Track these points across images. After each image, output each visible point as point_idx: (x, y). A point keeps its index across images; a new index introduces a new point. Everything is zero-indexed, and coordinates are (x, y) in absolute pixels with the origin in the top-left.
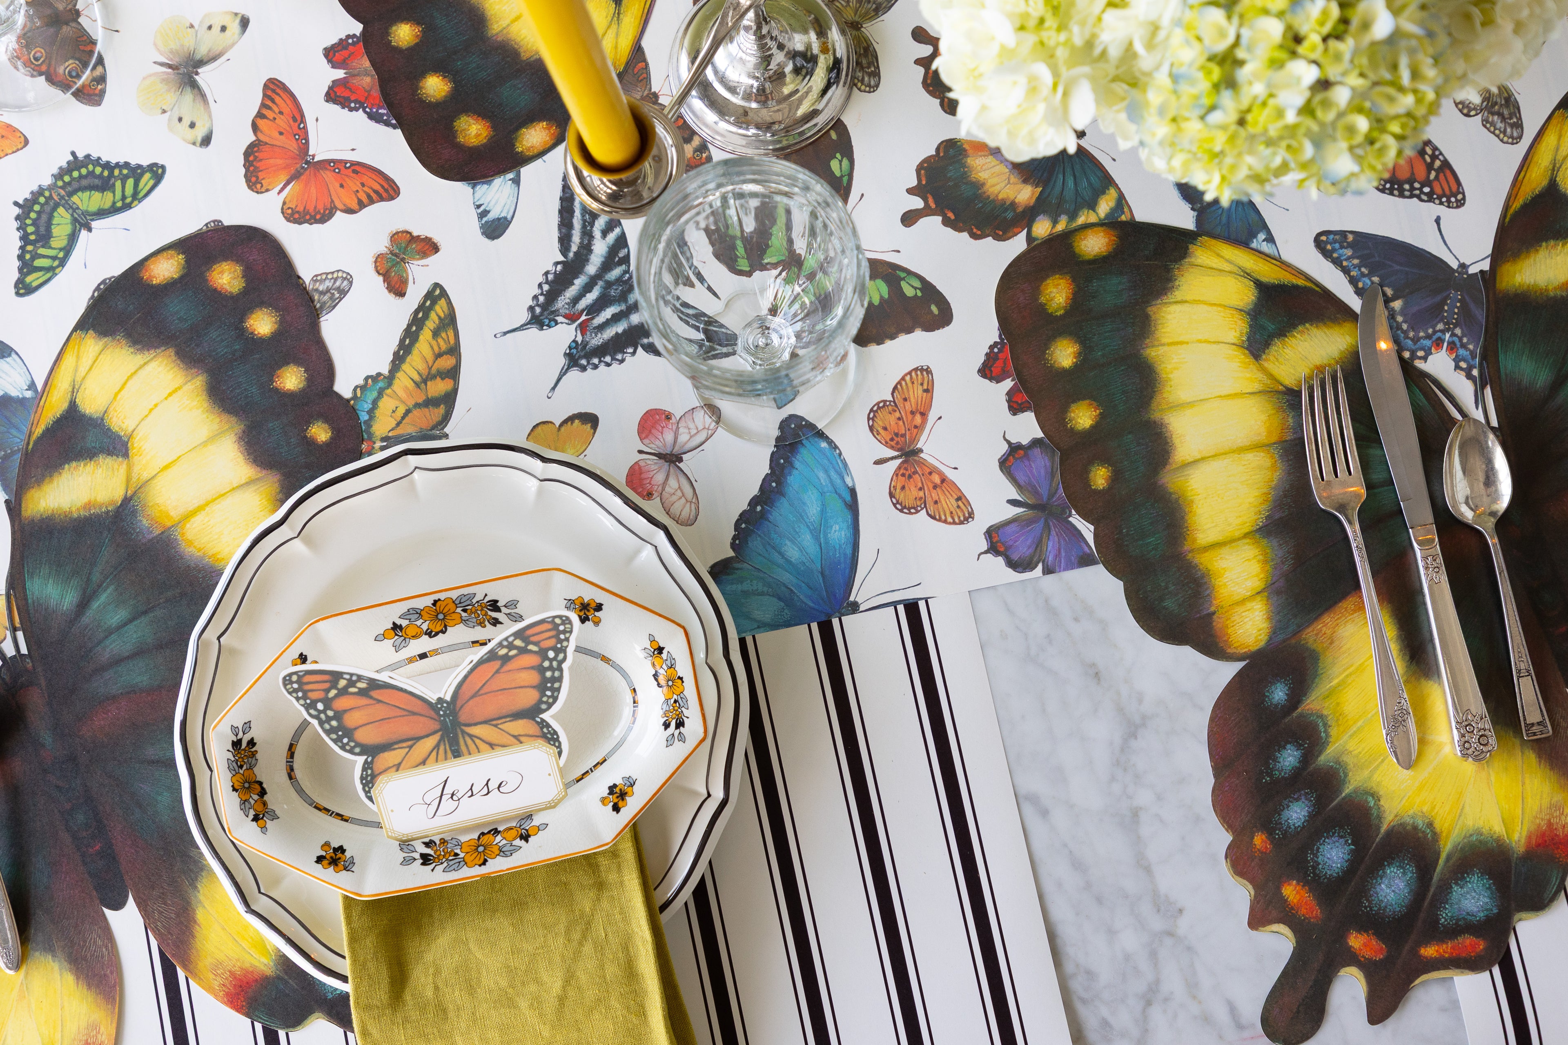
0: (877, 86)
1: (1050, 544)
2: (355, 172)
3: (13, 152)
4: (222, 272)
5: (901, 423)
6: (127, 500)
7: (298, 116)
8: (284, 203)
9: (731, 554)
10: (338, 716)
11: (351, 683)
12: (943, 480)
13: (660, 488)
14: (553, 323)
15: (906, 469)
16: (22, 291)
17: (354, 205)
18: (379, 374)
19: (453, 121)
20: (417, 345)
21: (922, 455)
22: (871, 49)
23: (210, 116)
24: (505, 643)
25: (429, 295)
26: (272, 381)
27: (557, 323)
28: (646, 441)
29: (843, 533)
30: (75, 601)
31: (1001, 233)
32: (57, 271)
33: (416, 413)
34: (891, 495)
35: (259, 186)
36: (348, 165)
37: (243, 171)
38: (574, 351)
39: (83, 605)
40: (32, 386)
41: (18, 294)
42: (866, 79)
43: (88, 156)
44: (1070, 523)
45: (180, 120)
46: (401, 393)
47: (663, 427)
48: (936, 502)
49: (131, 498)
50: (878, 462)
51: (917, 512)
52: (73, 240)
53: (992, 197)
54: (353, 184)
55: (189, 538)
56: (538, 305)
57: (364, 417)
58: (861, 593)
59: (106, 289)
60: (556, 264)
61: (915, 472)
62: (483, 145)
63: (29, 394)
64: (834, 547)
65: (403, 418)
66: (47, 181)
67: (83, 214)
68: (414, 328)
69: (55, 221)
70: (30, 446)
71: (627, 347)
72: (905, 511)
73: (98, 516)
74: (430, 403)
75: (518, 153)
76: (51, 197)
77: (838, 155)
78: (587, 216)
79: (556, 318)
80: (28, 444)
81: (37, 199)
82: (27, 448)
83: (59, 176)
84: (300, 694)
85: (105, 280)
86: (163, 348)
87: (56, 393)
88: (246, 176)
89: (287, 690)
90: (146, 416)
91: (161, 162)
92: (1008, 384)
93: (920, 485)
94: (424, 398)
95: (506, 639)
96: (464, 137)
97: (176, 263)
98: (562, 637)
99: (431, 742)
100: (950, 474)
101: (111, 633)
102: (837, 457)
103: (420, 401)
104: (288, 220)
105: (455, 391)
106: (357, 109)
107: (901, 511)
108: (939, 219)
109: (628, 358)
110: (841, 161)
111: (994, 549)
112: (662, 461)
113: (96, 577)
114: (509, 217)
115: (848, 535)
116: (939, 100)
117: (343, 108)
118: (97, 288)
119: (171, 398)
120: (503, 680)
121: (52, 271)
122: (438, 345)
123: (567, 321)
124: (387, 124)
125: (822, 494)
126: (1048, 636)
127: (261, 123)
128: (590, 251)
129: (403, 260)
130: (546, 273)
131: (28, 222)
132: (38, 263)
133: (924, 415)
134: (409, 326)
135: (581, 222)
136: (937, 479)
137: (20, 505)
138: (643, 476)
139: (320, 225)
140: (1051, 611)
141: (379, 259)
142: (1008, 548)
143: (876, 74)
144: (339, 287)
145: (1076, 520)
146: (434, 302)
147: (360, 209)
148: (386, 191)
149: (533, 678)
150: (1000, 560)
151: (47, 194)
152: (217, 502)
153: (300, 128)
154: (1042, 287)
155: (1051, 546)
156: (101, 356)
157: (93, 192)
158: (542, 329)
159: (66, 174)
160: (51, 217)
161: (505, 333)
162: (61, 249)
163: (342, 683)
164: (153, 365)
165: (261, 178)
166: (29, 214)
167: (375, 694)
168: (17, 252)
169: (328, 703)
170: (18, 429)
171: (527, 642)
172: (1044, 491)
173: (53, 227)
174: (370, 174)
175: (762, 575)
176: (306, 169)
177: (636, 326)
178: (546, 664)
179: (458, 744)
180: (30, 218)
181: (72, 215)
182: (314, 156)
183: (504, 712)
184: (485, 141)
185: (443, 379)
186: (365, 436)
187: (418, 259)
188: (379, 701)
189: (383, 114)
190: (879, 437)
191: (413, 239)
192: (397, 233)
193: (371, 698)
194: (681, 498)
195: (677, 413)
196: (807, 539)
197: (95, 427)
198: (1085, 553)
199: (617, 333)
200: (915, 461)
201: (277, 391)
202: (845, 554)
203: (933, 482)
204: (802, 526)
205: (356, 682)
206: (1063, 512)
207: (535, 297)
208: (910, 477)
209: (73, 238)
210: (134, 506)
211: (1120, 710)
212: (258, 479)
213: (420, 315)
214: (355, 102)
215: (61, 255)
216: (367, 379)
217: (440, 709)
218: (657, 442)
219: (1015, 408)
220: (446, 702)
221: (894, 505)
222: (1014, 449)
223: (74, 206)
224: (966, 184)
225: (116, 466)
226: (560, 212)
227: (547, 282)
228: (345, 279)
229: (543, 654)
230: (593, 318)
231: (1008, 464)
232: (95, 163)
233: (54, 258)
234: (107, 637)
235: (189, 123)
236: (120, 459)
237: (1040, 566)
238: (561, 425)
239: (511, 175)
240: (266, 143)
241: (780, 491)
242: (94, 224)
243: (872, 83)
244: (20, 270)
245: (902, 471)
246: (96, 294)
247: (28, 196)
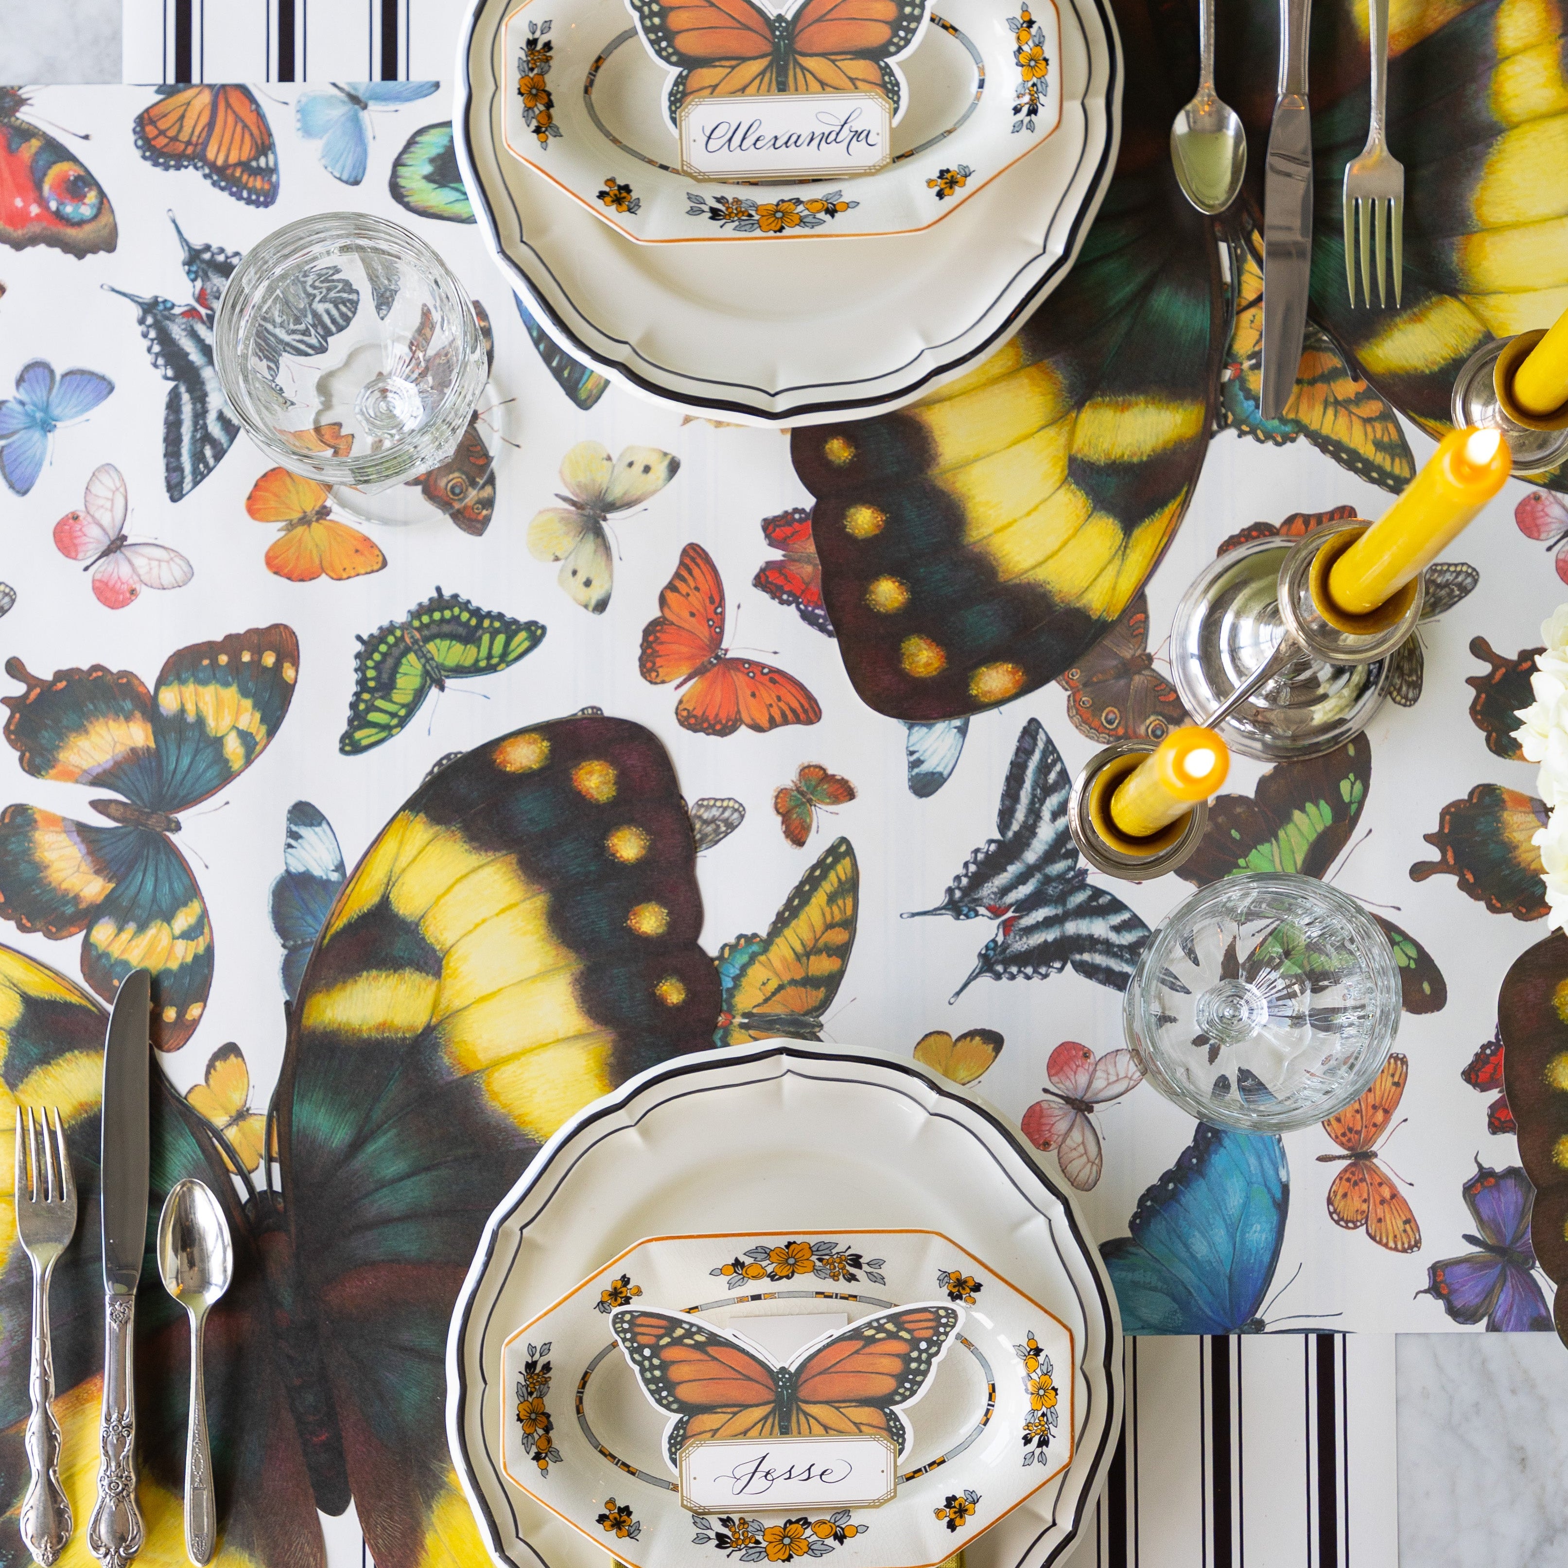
0: (1415, 700)
1: (1503, 1297)
2: (773, 681)
3: (367, 573)
4: (591, 773)
5: (1358, 1116)
6: (429, 1029)
7: (717, 598)
8: (681, 702)
9: (1128, 1234)
10: (664, 1366)
11: (689, 1334)
12: (1394, 1195)
13: (1060, 1139)
14: (972, 914)
15: (1353, 1173)
16: (348, 748)
17: (764, 722)
18: (755, 935)
19: (901, 641)
20: (807, 909)
21: (1375, 1161)
22: (1418, 653)
23: (611, 576)
24: (875, 1324)
25: (832, 851)
26: (627, 918)
27: (977, 914)
28: (1055, 1079)
29: (1264, 1236)
30: (348, 1139)
31: (1524, 911)
32: (394, 731)
33: (790, 990)
34: (1330, 1202)
35: (654, 674)
36: (766, 670)
37: (638, 652)
38: (991, 953)
39: (356, 1145)
40: (340, 867)
41: (342, 750)
42: (1404, 689)
43: (455, 596)
44: (1531, 1276)
45: (574, 573)
46: (777, 964)
47: (1078, 1066)
48: (1380, 1220)
49: (434, 1028)
50: (1323, 1159)
51: (1356, 1227)
52: (420, 697)
53: (1523, 865)
54: (768, 695)
55: (496, 1089)
56: (959, 888)
57: (727, 983)
58: (1268, 1312)
59: (449, 767)
60: (991, 841)
61: (1363, 1180)
62: (932, 679)
63: (335, 877)
64: (1250, 1250)
65: (774, 994)
66: (401, 617)
67: (437, 667)
68: (807, 888)
69: (402, 669)
70: (326, 941)
71: (1054, 960)
72: (1342, 1223)
73: (391, 1042)
74: (809, 982)
75: (971, 696)
76: (402, 638)
77: (1351, 776)
78: (1039, 791)
79: (978, 908)
80: (324, 937)
81: (386, 637)
82: (321, 942)
83: (417, 614)
84: (628, 1336)
85: (450, 754)
86: (504, 852)
87: (367, 882)
88: (640, 659)
89: (615, 1329)
90: (470, 932)
91: (541, 622)
92: (1494, 1095)
93: (1365, 1196)
94: (803, 975)
95: (877, 1320)
96: (911, 664)
97: (538, 751)
98: (942, 1330)
99: (758, 1413)
100: (1404, 1190)
101: (383, 1186)
102: (1276, 1143)
103: (798, 977)
104: (682, 723)
105: (841, 973)
106: (789, 603)
107: (1337, 1222)
108: (1455, 879)
109: (1053, 974)
110: (1353, 784)
111: (1435, 1289)
112: (1068, 1107)
113: (377, 1115)
114: (946, 773)
115: (1270, 1239)
116: (1485, 734)
117: (773, 598)
118: (439, 763)
119: (503, 916)
120: (861, 1362)
121: (388, 730)
122: (832, 913)
123: (989, 914)
124: (822, 629)
125: (1249, 1184)
126: (1477, 1404)
127: (671, 596)
128: (1034, 834)
129: (810, 801)
130: (977, 851)
131: (370, 663)
132: (373, 717)
133: (1387, 1113)
134: (802, 883)
135: (1030, 796)
136: (1387, 1193)
137: (302, 1010)
138: (1044, 1120)
139: (718, 738)
140: (1486, 1377)
141: (781, 794)
142: (1452, 1292)
143: (1417, 686)
144: (727, 819)
145: (1539, 1275)
146: (836, 861)
147: (771, 728)
148: (805, 711)
149: (896, 1366)
150: (1440, 1304)
151: (398, 633)
152: (536, 1052)
153: (716, 613)
154: (1558, 987)
155: (1503, 1299)
156: (429, 847)
157: (454, 642)
158: (957, 918)
159: (425, 613)
160: (398, 663)
161: (914, 915)
162: (403, 706)
163: (679, 1332)
164: (489, 870)
165: (658, 665)
166: (372, 653)
167: (711, 1350)
168: (350, 698)
169: (656, 1350)
170: (315, 918)
171: (900, 1327)
172: (1509, 1232)
173: (398, 676)
174: (789, 687)
175: (1158, 1266)
176: (714, 665)
177: (1070, 937)
178: (915, 1354)
179: (789, 1420)
180: (372, 659)
181: (424, 666)
182: (726, 651)
183: (852, 1395)
184: (935, 673)
185: (829, 956)
186: (725, 1007)
187: (828, 804)
188: (714, 1359)
189: (819, 616)
190: (1329, 1129)
191: (826, 778)
192: (809, 767)
193: (707, 1353)
194: (1081, 1156)
195: (1098, 1052)
196: (1220, 1235)
197: (407, 933)
198: (1540, 1316)
199: (1046, 941)
200: (1366, 1166)
201: (630, 931)
202: (1261, 1262)
203: (1381, 1196)
204: (1218, 1218)
205: (695, 1333)
206: (1526, 1261)
207: (958, 878)
208: (1356, 1184)
209: (420, 695)
210: (436, 1038)
211: (1541, 1507)
212: (589, 1034)
213: (817, 873)
214: (790, 594)
215: (402, 712)
216: (740, 937)
217: (781, 1379)
218: (1068, 1083)
219: (1496, 1126)
220: (790, 1373)
221: (1331, 1214)
222: (1485, 1175)
223: (429, 656)
224: (1496, 843)
225: (423, 985)
226: (1008, 779)
227: (975, 862)
228: (736, 810)
229: (914, 1343)
230: (1020, 917)
231: (1474, 1191)
232: (463, 606)
233: (393, 715)
234: (377, 1190)
235: (584, 580)
236: (430, 978)
237: (1485, 1321)
238: (959, 1039)
239: (957, 722)
240: (672, 624)
241: (1200, 1170)
242: (448, 683)
243: (1410, 695)
244: (350, 721)
245: (1347, 1175)
246: (436, 770)
247: (375, 632)
